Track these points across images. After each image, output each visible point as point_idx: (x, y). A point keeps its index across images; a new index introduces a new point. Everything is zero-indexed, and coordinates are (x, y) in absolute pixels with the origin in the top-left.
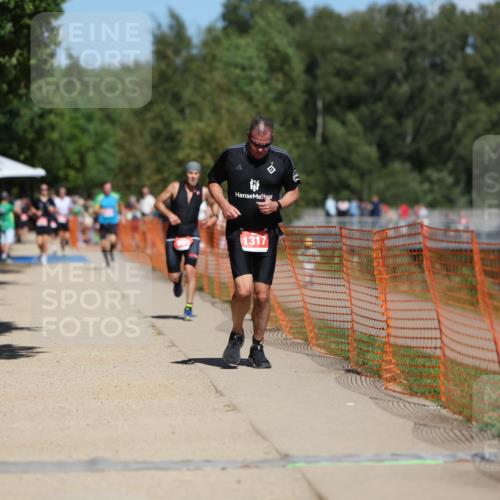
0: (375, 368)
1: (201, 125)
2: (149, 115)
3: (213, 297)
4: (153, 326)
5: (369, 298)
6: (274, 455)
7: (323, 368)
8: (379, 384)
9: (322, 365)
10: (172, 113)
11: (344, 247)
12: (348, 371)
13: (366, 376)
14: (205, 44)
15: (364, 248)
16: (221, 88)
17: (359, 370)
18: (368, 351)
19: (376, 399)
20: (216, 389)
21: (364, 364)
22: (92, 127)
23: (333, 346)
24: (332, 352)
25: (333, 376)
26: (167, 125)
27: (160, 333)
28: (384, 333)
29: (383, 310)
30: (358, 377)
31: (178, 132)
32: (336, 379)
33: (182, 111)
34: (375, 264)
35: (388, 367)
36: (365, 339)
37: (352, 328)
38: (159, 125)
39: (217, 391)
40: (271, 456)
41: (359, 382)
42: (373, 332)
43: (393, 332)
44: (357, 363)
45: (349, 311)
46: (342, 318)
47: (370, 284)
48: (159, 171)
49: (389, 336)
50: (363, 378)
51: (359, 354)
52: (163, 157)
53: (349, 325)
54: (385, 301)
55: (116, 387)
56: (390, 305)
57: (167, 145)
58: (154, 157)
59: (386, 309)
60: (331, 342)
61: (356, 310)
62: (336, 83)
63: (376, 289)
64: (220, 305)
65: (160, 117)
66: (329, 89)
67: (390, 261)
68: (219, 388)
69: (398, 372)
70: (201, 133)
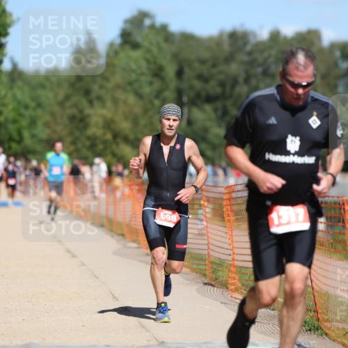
0: (224, 282)
1: (104, 112)
2: (68, 104)
3: (112, 231)
4: (69, 251)
5: (220, 233)
6: (154, 342)
7: (188, 282)
8: (226, 293)
9: (187, 280)
10: (84, 103)
11: (204, 198)
12: (206, 284)
13: (218, 287)
14: (108, 56)
15: (217, 199)
16: (118, 86)
17: (213, 283)
18: (220, 270)
19: (225, 303)
20: (113, 295)
21: (216, 279)
22: (28, 113)
23: (195, 266)
24: (193, 270)
25: (195, 287)
26: (81, 111)
27: (74, 256)
28: (230, 258)
29: (230, 242)
30: (212, 288)
31: (88, 116)
32: (197, 289)
33: (91, 102)
34: (225, 209)
35: (233, 282)
36: (217, 261)
37: (209, 253)
38: (74, 111)
39: (114, 297)
40: (151, 343)
41: (212, 292)
42: (223, 257)
43: (237, 257)
44: (211, 279)
45: (206, 242)
46: (201, 247)
47: (221, 223)
48: (74, 143)
49: (233, 260)
50: (216, 289)
51: (213, 272)
52: (77, 133)
53: (206, 252)
54: (232, 236)
55: (43, 294)
56: (235, 239)
57: (81, 125)
58: (71, 134)
59: (232, 241)
60: (193, 264)
61: (212, 241)
62: (198, 84)
63: (225, 227)
64: (116, 237)
65: (76, 105)
66: (191, 87)
67: (235, 208)
68: (115, 295)
69: (240, 285)
70: (104, 118)
